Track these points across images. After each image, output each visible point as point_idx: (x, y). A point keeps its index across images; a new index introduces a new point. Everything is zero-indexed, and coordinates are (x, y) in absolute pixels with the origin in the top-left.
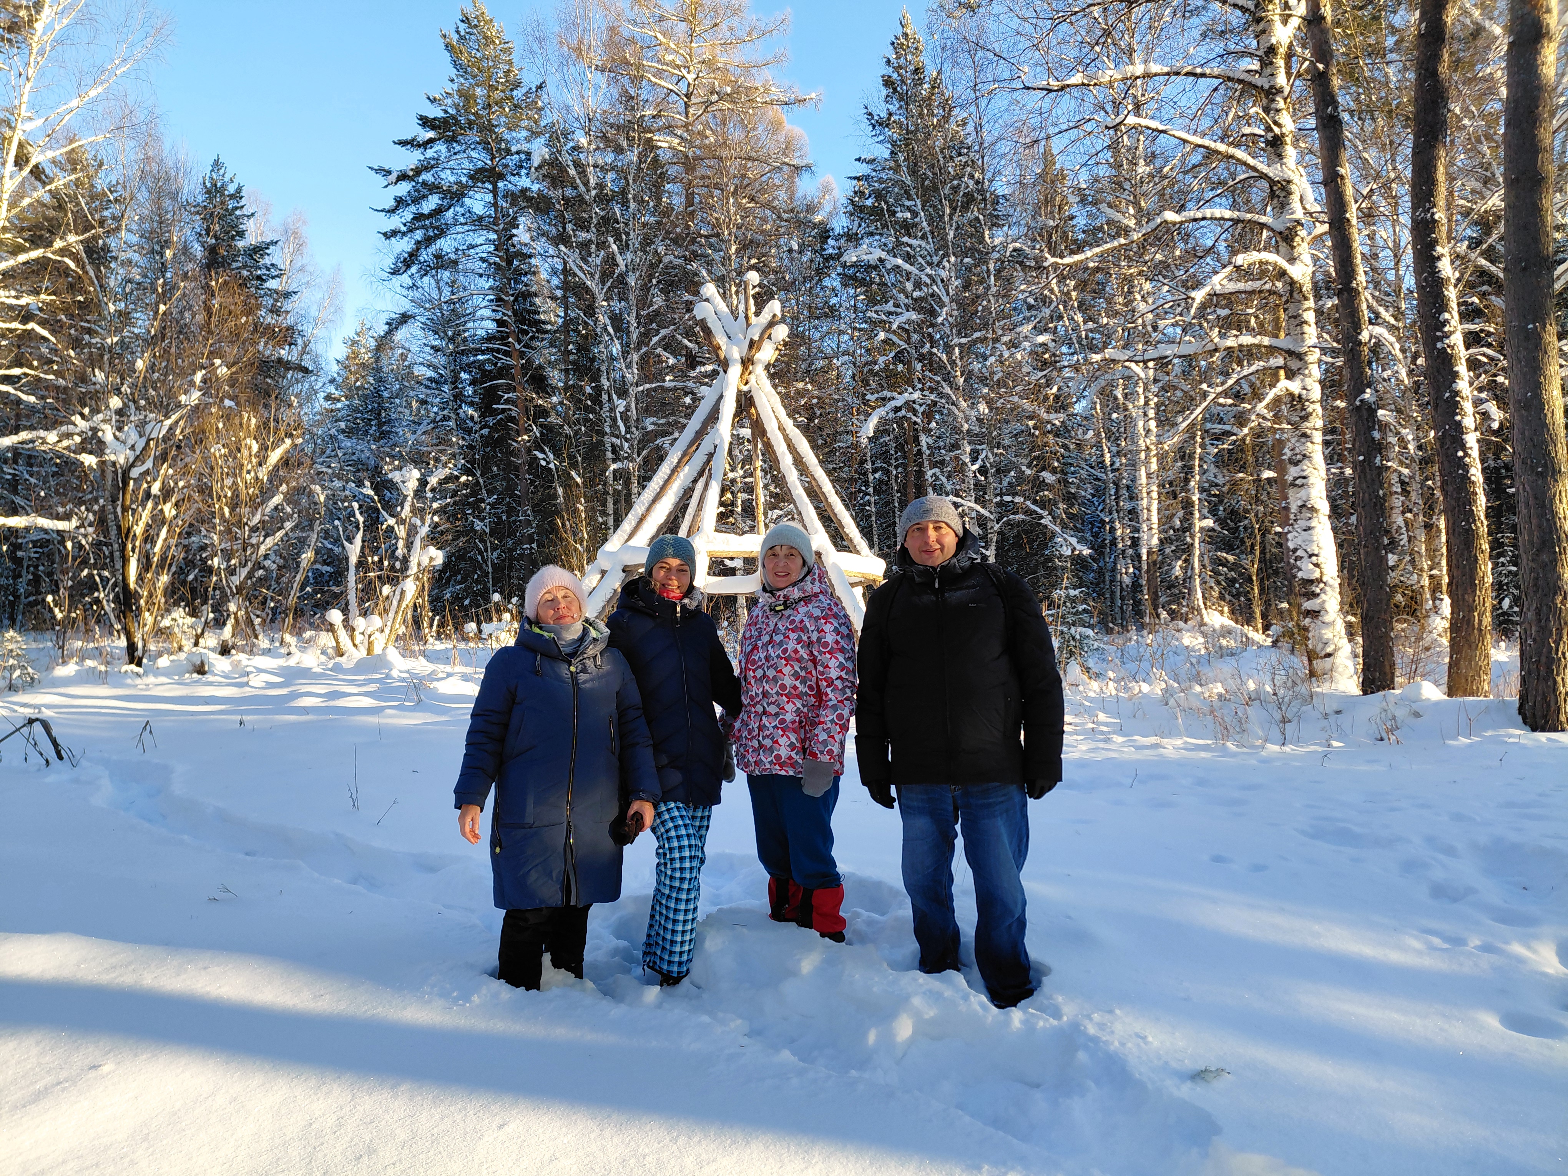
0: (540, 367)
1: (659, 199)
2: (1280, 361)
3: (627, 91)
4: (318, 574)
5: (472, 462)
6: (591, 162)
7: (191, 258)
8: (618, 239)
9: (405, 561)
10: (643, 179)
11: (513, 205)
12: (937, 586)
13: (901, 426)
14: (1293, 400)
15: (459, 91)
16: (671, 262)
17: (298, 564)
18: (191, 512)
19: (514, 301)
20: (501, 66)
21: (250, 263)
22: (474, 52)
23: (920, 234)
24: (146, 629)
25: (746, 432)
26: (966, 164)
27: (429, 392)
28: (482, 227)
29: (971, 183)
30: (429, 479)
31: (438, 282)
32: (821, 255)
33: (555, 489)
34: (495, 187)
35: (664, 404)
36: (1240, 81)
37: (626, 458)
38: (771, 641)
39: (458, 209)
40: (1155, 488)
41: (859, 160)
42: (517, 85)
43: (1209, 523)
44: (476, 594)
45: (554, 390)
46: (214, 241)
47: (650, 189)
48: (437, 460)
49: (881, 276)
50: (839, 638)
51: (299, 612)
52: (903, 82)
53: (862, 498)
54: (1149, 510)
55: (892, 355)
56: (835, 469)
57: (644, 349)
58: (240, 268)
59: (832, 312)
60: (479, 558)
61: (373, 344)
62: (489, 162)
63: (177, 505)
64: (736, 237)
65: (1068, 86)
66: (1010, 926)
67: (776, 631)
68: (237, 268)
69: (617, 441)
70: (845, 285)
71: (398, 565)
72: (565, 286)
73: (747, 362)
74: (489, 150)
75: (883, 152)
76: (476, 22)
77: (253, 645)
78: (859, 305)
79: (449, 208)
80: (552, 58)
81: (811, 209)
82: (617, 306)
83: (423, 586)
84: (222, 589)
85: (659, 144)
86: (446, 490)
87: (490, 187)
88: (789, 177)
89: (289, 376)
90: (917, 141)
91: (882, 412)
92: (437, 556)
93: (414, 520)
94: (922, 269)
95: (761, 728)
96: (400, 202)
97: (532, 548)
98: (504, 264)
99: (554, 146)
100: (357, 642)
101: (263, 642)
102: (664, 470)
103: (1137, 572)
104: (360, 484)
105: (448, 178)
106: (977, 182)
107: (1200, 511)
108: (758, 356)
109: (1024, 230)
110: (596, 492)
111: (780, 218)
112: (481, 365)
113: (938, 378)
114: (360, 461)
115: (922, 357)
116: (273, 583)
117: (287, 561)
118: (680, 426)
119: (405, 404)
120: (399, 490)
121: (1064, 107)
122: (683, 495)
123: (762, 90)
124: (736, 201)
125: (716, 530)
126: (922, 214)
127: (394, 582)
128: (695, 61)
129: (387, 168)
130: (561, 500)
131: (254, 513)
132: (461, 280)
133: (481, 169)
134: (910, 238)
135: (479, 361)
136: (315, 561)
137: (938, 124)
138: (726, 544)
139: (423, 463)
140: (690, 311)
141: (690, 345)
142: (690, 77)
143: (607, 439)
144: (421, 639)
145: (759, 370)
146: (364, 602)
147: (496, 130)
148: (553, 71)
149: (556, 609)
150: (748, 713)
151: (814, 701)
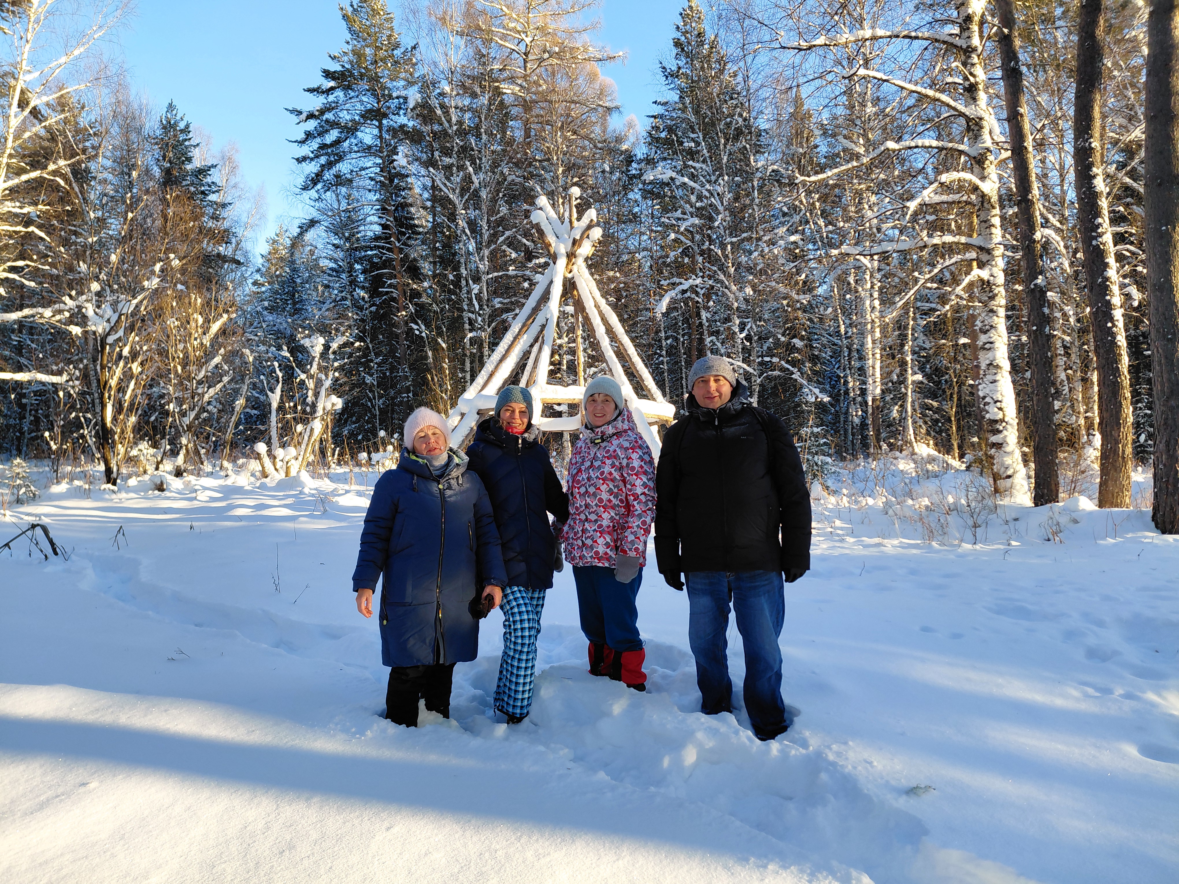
0: (415, 260)
1: (504, 133)
2: (973, 255)
3: (480, 51)
4: (248, 416)
5: (363, 331)
6: (453, 105)
7: (152, 178)
8: (473, 163)
9: (314, 406)
10: (492, 118)
11: (394, 137)
12: (716, 423)
13: (686, 304)
14: (984, 284)
15: (353, 51)
16: (513, 180)
17: (233, 409)
18: (152, 370)
19: (395, 210)
20: (384, 31)
21: (196, 181)
22: (364, 21)
23: (701, 159)
24: (119, 457)
25: (570, 309)
26: (736, 106)
27: (331, 278)
28: (370, 154)
29: (740, 120)
30: (331, 344)
31: (337, 196)
32: (627, 175)
33: (426, 352)
34: (381, 123)
35: (507, 288)
36: (944, 42)
37: (480, 329)
38: (592, 466)
39: (353, 140)
40: (878, 351)
41: (655, 102)
42: (397, 46)
43: (919, 377)
44: (366, 431)
45: (425, 277)
46: (169, 165)
47: (497, 126)
48: (337, 330)
49: (672, 191)
50: (642, 463)
51: (234, 445)
52: (689, 43)
53: (657, 359)
54: (874, 368)
55: (680, 250)
56: (637, 337)
57: (493, 247)
58: (188, 185)
59: (635, 218)
60: (369, 404)
61: (288, 242)
62: (376, 105)
63: (142, 364)
64: (563, 161)
65: (814, 46)
66: (770, 678)
67: (595, 458)
68: (186, 186)
69: (473, 316)
70: (645, 198)
71: (308, 409)
72: (434, 199)
73: (571, 256)
74: (376, 96)
75: (674, 97)
77: (200, 469)
78: (656, 213)
79: (346, 139)
80: (424, 26)
81: (619, 140)
82: (473, 214)
83: (327, 425)
84: (176, 428)
85: (504, 91)
86: (344, 353)
87: (377, 124)
88: (603, 116)
89: (226, 267)
90: (699, 88)
91: (672, 293)
92: (337, 403)
93: (320, 375)
94: (702, 185)
95: (583, 531)
96: (309, 135)
97: (408, 397)
98: (387, 182)
99: (425, 92)
100: (277, 467)
101: (207, 467)
102: (508, 337)
103: (864, 414)
104: (280, 348)
105: (345, 116)
106: (745, 120)
107: (912, 369)
108: (579, 251)
109: (779, 156)
110: (457, 355)
111: (595, 146)
112: (370, 258)
113: (715, 268)
114: (279, 331)
115: (702, 252)
116: (215, 422)
117: (225, 407)
118: (520, 305)
119: (312, 288)
120: (308, 353)
121: (811, 62)
122: (523, 356)
123: (582, 49)
124: (562, 134)
125: (547, 383)
126: (703, 143)
127: (305, 422)
128: (531, 27)
129: (299, 109)
130: (431, 360)
131: (200, 370)
132: (355, 194)
133: (369, 110)
134: (694, 162)
135: (369, 255)
136: (246, 407)
137: (716, 76)
138: (555, 393)
139: (327, 332)
140: (527, 217)
141: (528, 243)
142: (528, 40)
143: (465, 314)
144: (326, 464)
145: (580, 261)
146: (283, 437)
147: (381, 80)
148: (424, 35)
149: (428, 443)
150: (574, 520)
151: (625, 511)
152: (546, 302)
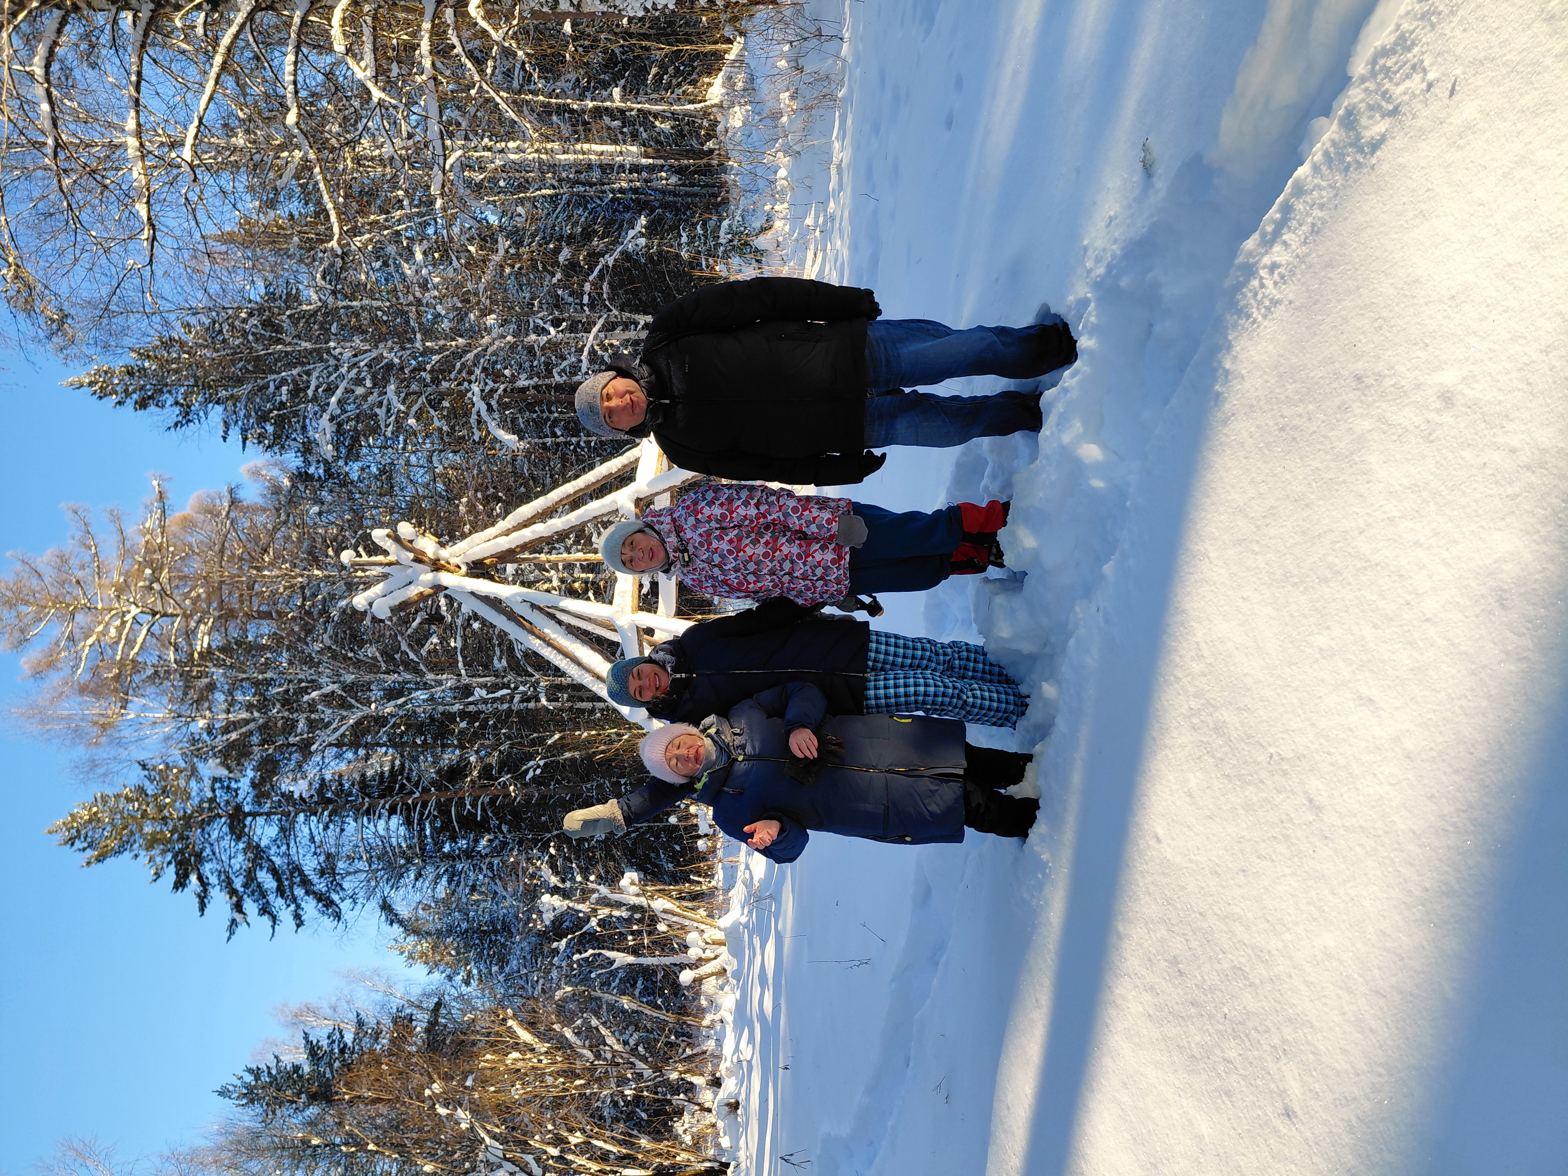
0: (438, 772)
1: (265, 648)
2: (449, 13)
3: (149, 677)
4: (645, 992)
5: (535, 842)
6: (224, 716)
7: (320, 1118)
8: (305, 691)
9: (634, 908)
10: (242, 663)
11: (267, 796)
12: (667, 401)
13: (507, 406)
15: (147, 849)
16: (331, 637)
17: (633, 1012)
18: (579, 1116)
19: (370, 797)
20: (121, 806)
21: (326, 1059)
22: (106, 833)
23: (305, 377)
24: (692, 1159)
25: (510, 568)
26: (232, 326)
27: (462, 883)
28: (292, 827)
29: (254, 321)
30: (552, 885)
31: (349, 873)
32: (326, 480)
33: (565, 760)
34: (250, 814)
35: (480, 649)
36: (146, 35)
37: (535, 689)
38: (719, 566)
39: (272, 852)
40: (578, 147)
41: (225, 439)
42: (141, 790)
43: (617, 92)
44: (670, 839)
45: (463, 758)
46: (303, 1096)
47: (254, 656)
48: (533, 876)
49: (349, 419)
51: (682, 1011)
52: (142, 388)
53: (582, 449)
54: (602, 153)
55: (432, 411)
56: (552, 476)
57: (422, 667)
58: (331, 1070)
59: (386, 473)
60: (633, 835)
61: (412, 939)
62: (223, 820)
63: (571, 1130)
64: (305, 569)
65: (149, 219)
66: (1003, 344)
67: (709, 561)
68: (332, 1072)
69: (517, 698)
70: (357, 458)
71: (637, 916)
72: (355, 745)
73: (437, 566)
74: (211, 820)
75: (217, 413)
76: (74, 831)
77: (712, 1055)
78: (379, 443)
79: (271, 861)
80: (113, 753)
81: (276, 490)
82: (376, 693)
83: (659, 891)
84: (656, 1086)
85: (205, 645)
86: (564, 867)
87: (249, 819)
88: (241, 511)
89: (443, 1021)
90: (206, 376)
91: (492, 425)
92: (630, 878)
93: (593, 900)
94: (342, 377)
95: (805, 578)
96: (265, 910)
97: (625, 784)
98: (330, 807)
99: (207, 753)
100: (712, 956)
101: (710, 1045)
102: (547, 653)
103: (665, 169)
104: (556, 952)
105: (239, 862)
106: (251, 315)
107: (605, 100)
108: (430, 554)
109: (303, 268)
110: (570, 719)
111: (285, 523)
112: (436, 831)
113: (458, 365)
114: (532, 952)
115: (436, 381)
116: (651, 1036)
117: (631, 1023)
118: (503, 635)
119: (475, 907)
120: (562, 914)
121: (172, 223)
122: (574, 635)
123: (148, 537)
124: (267, 568)
125: (611, 603)
126: (283, 374)
127: (654, 920)
128: (117, 605)
129: (229, 923)
130: (577, 754)
131: (581, 1056)
132: (347, 849)
133: (230, 828)
134: (308, 387)
135: (431, 833)
136: (632, 995)
137: (188, 353)
138: (625, 592)
139: (535, 890)
140: (382, 621)
141: (418, 620)
142: (134, 611)
143: (515, 708)
144: (712, 893)
145: (445, 553)
146: (673, 949)
147: (189, 812)
148: (126, 752)
149: (687, 759)
150: (789, 590)
151: (780, 528)
152: (500, 601)
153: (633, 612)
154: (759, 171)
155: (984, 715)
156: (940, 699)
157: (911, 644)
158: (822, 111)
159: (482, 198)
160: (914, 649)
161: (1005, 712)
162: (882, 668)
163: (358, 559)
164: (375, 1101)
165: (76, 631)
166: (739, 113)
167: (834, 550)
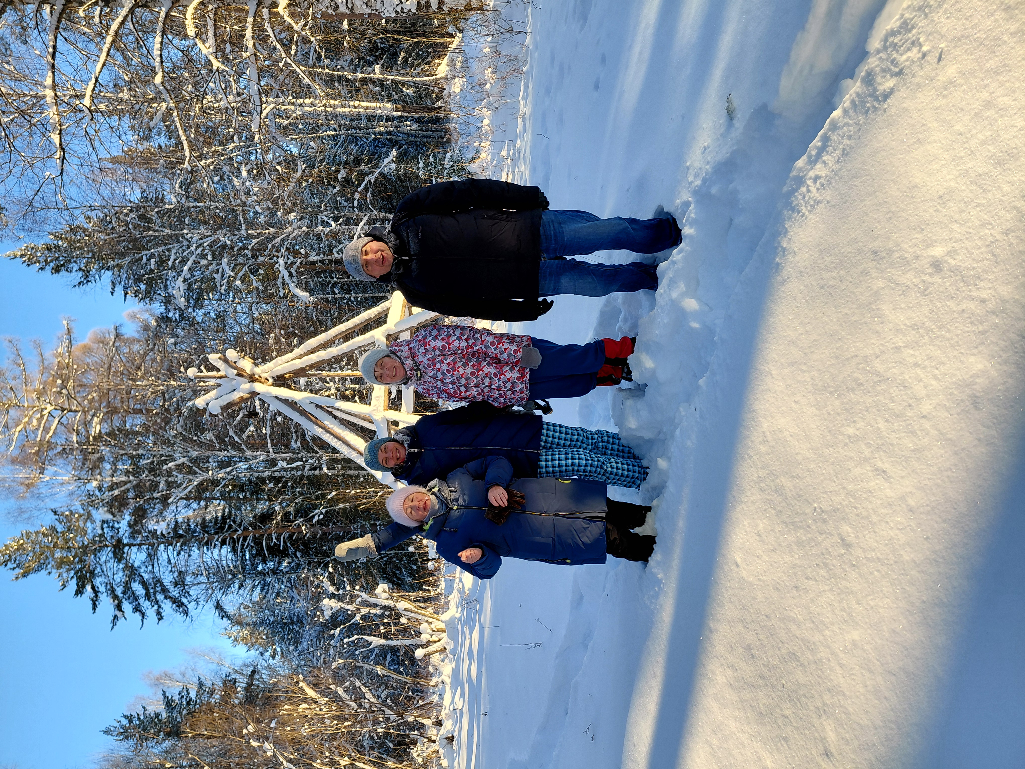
0: (254, 517)
1: (137, 433)
2: (265, 11)
3: (59, 453)
4: (392, 662)
5: (319, 563)
6: (110, 479)
7: (173, 748)
8: (165, 462)
9: (385, 608)
10: (123, 443)
11: (139, 533)
12: (407, 258)
13: (302, 274)
14: (292, 4)
15: (57, 569)
16: (182, 426)
17: (384, 676)
18: (348, 746)
19: (208, 534)
20: (40, 539)
21: (177, 709)
22: (29, 558)
23: (167, 253)
25: (303, 381)
26: (118, 218)
27: (270, 591)
28: (156, 554)
29: (133, 215)
30: (330, 592)
31: (194, 585)
32: (180, 322)
33: (340, 509)
34: (127, 545)
35: (283, 435)
36: (59, 21)
37: (319, 461)
38: (441, 380)
39: (142, 570)
40: (352, 103)
41: (112, 293)
42: (53, 529)
43: (377, 68)
44: (409, 561)
45: (271, 508)
46: (162, 733)
47: (130, 439)
48: (317, 587)
49: (196, 281)
51: (417, 675)
52: (57, 259)
53: (352, 302)
54: (367, 108)
55: (252, 276)
56: (332, 320)
57: (243, 446)
58: (181, 715)
59: (221, 317)
60: (385, 559)
61: (237, 628)
62: (109, 549)
63: (342, 756)
64: (165, 381)
65: (61, 145)
67: (434, 377)
68: (181, 718)
69: (307, 468)
70: (201, 307)
71: (387, 613)
72: (198, 498)
73: (252, 379)
74: (101, 549)
75: (107, 276)
76: (7, 557)
77: (437, 705)
78: (216, 297)
79: (141, 576)
80: (34, 504)
81: (146, 328)
82: (213, 464)
83: (402, 596)
84: (399, 725)
85: (97, 431)
86: (339, 580)
87: (127, 548)
88: (123, 342)
89: (257, 683)
90: (100, 251)
91: (292, 286)
92: (382, 588)
93: (357, 602)
94: (192, 253)
95: (499, 390)
96: (137, 609)
98: (182, 540)
99: (98, 504)
100: (437, 639)
101: (435, 698)
102: (327, 438)
103: (409, 119)
104: (333, 636)
105: (120, 577)
106: (131, 211)
107: (370, 73)
108: (248, 371)
109: (166, 181)
110: (343, 482)
111: (152, 350)
112: (253, 556)
113: (270, 246)
114: (317, 636)
115: (255, 256)
116: (396, 692)
117: (382, 683)
118: (298, 426)
119: (279, 607)
120: (337, 612)
121: (76, 148)
122: (345, 425)
123: (60, 358)
124: (139, 380)
125: (370, 404)
126: (152, 251)
127: (398, 615)
128: (38, 404)
129: (112, 618)
130: (347, 505)
131: (349, 706)
132: (192, 569)
133: (114, 555)
134: (169, 260)
135: (250, 557)
136: (383, 665)
137: (89, 236)
138: (379, 397)
139: (319, 596)
140: (217, 416)
141: (241, 415)
142: (50, 408)
143: (306, 474)
144: (437, 597)
145: (258, 370)
146: (411, 635)
147: (86, 543)
148: (43, 503)
149: (418, 509)
150: (489, 397)
151: (482, 355)
152: (296, 403)
153: (384, 410)
154: (471, 120)
155: (619, 480)
156: (589, 468)
157: (570, 431)
158: (512, 81)
159: (288, 137)
160: (572, 434)
161: (632, 478)
162: (550, 447)
163: (199, 374)
164: (209, 737)
165: (10, 421)
166: (458, 83)
167: (519, 370)
